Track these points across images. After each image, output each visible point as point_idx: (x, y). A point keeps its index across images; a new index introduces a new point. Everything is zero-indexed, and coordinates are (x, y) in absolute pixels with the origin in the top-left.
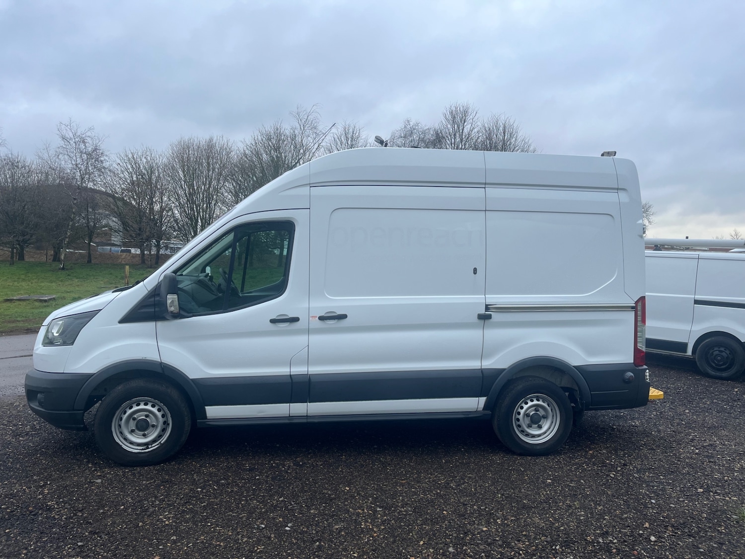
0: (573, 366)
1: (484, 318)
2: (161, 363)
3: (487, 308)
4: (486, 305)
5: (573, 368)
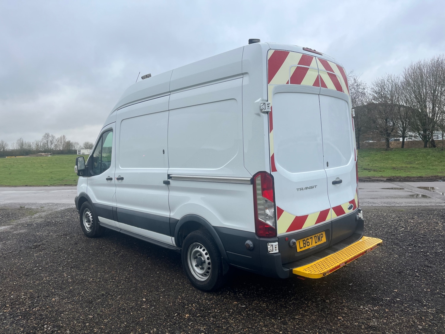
0: (213, 226)
1: (167, 183)
2: (87, 195)
3: (169, 177)
4: (168, 175)
5: (212, 227)
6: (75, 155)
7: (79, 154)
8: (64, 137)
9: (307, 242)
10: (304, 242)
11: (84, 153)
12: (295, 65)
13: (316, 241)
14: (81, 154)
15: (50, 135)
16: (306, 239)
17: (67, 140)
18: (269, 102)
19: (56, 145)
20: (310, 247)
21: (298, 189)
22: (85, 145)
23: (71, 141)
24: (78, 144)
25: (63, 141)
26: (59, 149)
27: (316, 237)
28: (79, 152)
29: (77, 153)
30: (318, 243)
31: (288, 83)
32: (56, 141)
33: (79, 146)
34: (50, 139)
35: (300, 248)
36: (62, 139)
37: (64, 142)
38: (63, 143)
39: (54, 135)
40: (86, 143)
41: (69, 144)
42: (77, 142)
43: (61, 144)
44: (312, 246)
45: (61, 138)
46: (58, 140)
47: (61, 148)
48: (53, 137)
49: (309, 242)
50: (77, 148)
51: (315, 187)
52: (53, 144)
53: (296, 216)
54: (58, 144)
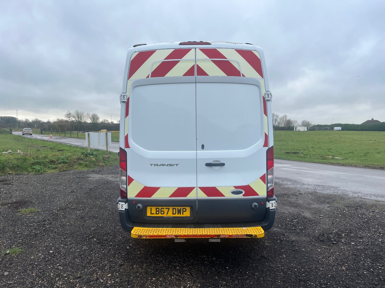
6: (292, 131)
7: (296, 130)
8: (286, 116)
9: (161, 211)
10: (158, 210)
11: (300, 130)
12: (160, 61)
13: (174, 213)
14: (297, 130)
15: (275, 115)
16: (160, 208)
17: (288, 119)
18: (127, 94)
19: (279, 123)
20: (165, 215)
21: (152, 165)
22: (303, 123)
23: (291, 120)
24: (296, 122)
25: (284, 120)
26: (281, 126)
27: (174, 210)
28: (296, 129)
29: (294, 130)
30: (177, 215)
31: (148, 77)
32: (280, 119)
33: (297, 124)
34: (275, 117)
35: (151, 214)
36: (284, 118)
37: (286, 120)
38: (284, 121)
39: (278, 114)
40: (303, 121)
41: (289, 122)
42: (295, 120)
43: (283, 122)
44: (167, 215)
45: (283, 116)
46: (281, 119)
47: (283, 125)
48: (277, 116)
49: (164, 211)
50: (295, 125)
51: (175, 165)
52: (277, 122)
53: (145, 186)
54: (280, 122)
